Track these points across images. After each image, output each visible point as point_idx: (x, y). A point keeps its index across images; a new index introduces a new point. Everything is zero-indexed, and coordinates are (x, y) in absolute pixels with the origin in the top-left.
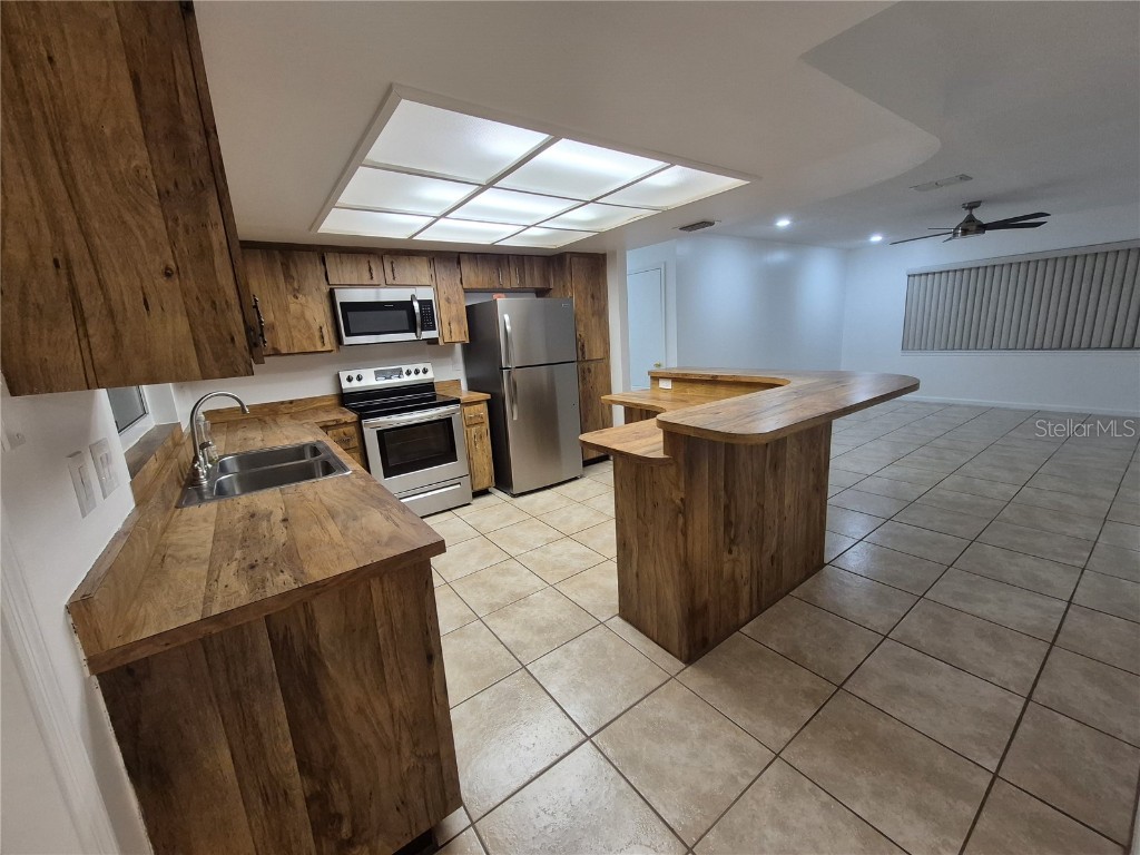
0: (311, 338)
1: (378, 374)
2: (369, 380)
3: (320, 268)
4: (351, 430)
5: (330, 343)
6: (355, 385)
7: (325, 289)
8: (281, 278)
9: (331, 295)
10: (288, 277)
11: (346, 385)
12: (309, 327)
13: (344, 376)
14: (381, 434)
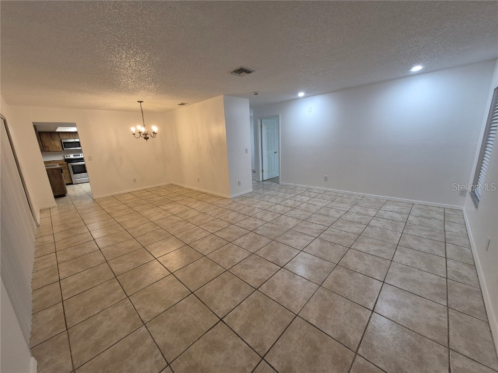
0: (57, 148)
1: (74, 156)
2: (72, 156)
3: (58, 136)
4: (66, 165)
5: (61, 149)
6: (68, 157)
7: (60, 139)
8: (50, 138)
9: (61, 140)
10: (51, 137)
11: (66, 158)
12: (56, 146)
13: (65, 156)
14: (72, 166)
